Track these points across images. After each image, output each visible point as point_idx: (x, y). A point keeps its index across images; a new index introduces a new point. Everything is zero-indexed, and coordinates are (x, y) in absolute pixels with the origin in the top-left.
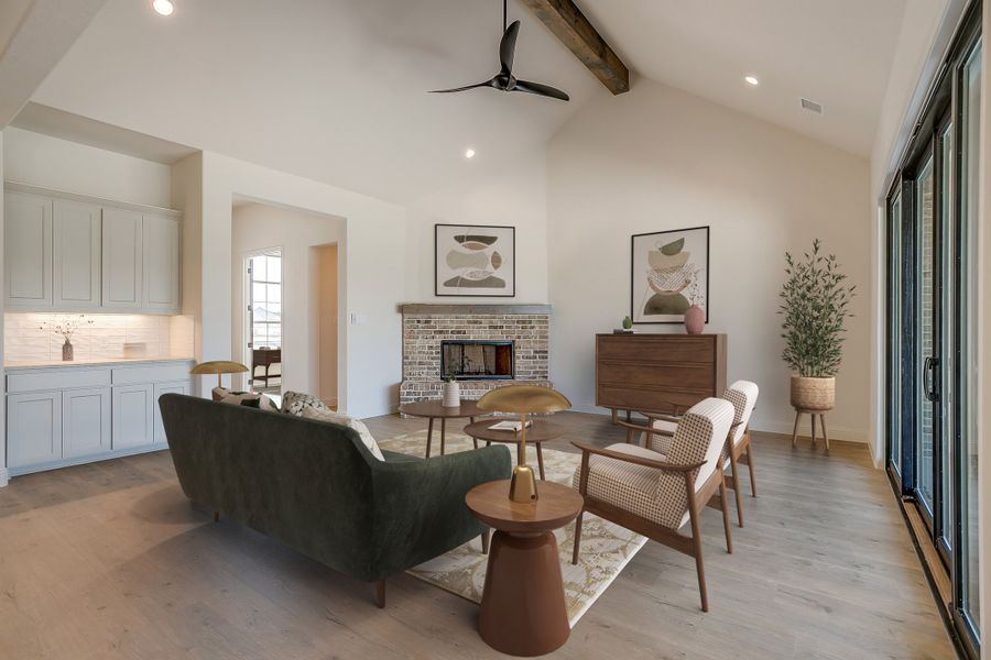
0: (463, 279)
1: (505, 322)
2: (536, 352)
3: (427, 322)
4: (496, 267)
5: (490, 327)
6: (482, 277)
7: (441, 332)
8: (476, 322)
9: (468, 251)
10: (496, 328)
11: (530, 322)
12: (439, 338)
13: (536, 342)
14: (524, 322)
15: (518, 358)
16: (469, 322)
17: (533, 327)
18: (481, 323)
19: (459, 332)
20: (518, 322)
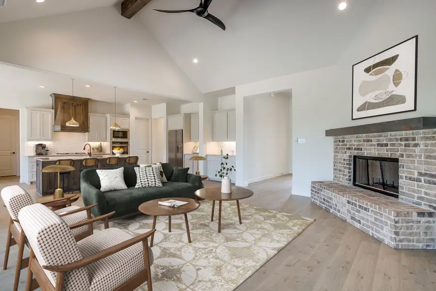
0: (369, 103)
1: (390, 140)
2: (420, 174)
3: (343, 141)
4: (396, 85)
5: (378, 145)
6: (385, 97)
7: (349, 149)
8: (368, 141)
9: (374, 78)
10: (382, 145)
11: (414, 139)
12: (348, 153)
13: (420, 163)
14: (407, 139)
15: (402, 178)
16: (364, 141)
17: (416, 145)
18: (371, 141)
19: (358, 149)
20: (401, 140)
